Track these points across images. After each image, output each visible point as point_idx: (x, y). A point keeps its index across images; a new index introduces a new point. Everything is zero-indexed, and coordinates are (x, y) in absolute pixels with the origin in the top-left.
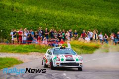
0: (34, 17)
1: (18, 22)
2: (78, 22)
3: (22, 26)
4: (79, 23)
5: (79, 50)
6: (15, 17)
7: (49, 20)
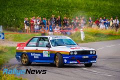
0: (47, 5)
1: (31, 10)
2: (93, 8)
3: (35, 14)
4: (94, 10)
5: (93, 38)
6: (28, 5)
7: (62, 7)
